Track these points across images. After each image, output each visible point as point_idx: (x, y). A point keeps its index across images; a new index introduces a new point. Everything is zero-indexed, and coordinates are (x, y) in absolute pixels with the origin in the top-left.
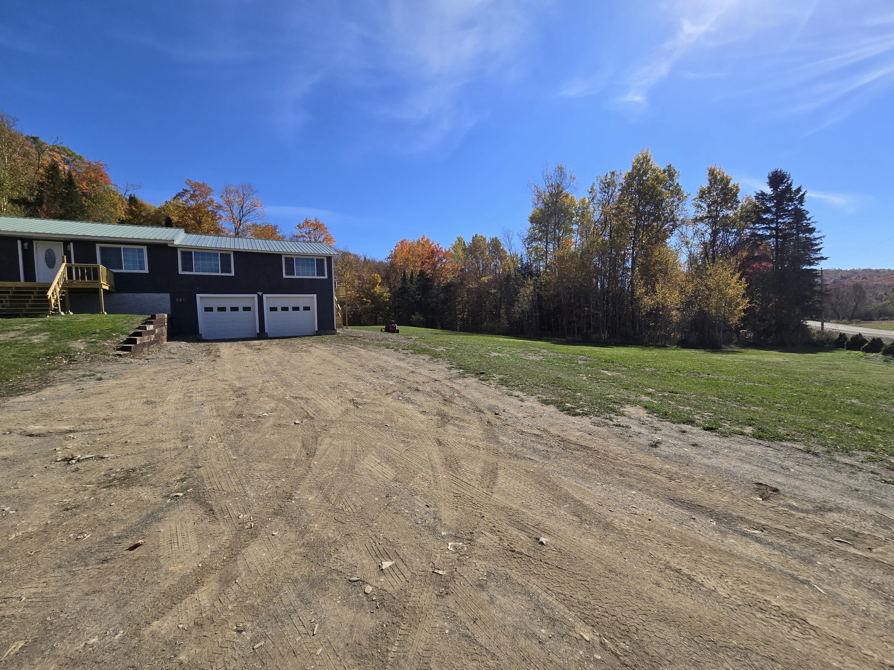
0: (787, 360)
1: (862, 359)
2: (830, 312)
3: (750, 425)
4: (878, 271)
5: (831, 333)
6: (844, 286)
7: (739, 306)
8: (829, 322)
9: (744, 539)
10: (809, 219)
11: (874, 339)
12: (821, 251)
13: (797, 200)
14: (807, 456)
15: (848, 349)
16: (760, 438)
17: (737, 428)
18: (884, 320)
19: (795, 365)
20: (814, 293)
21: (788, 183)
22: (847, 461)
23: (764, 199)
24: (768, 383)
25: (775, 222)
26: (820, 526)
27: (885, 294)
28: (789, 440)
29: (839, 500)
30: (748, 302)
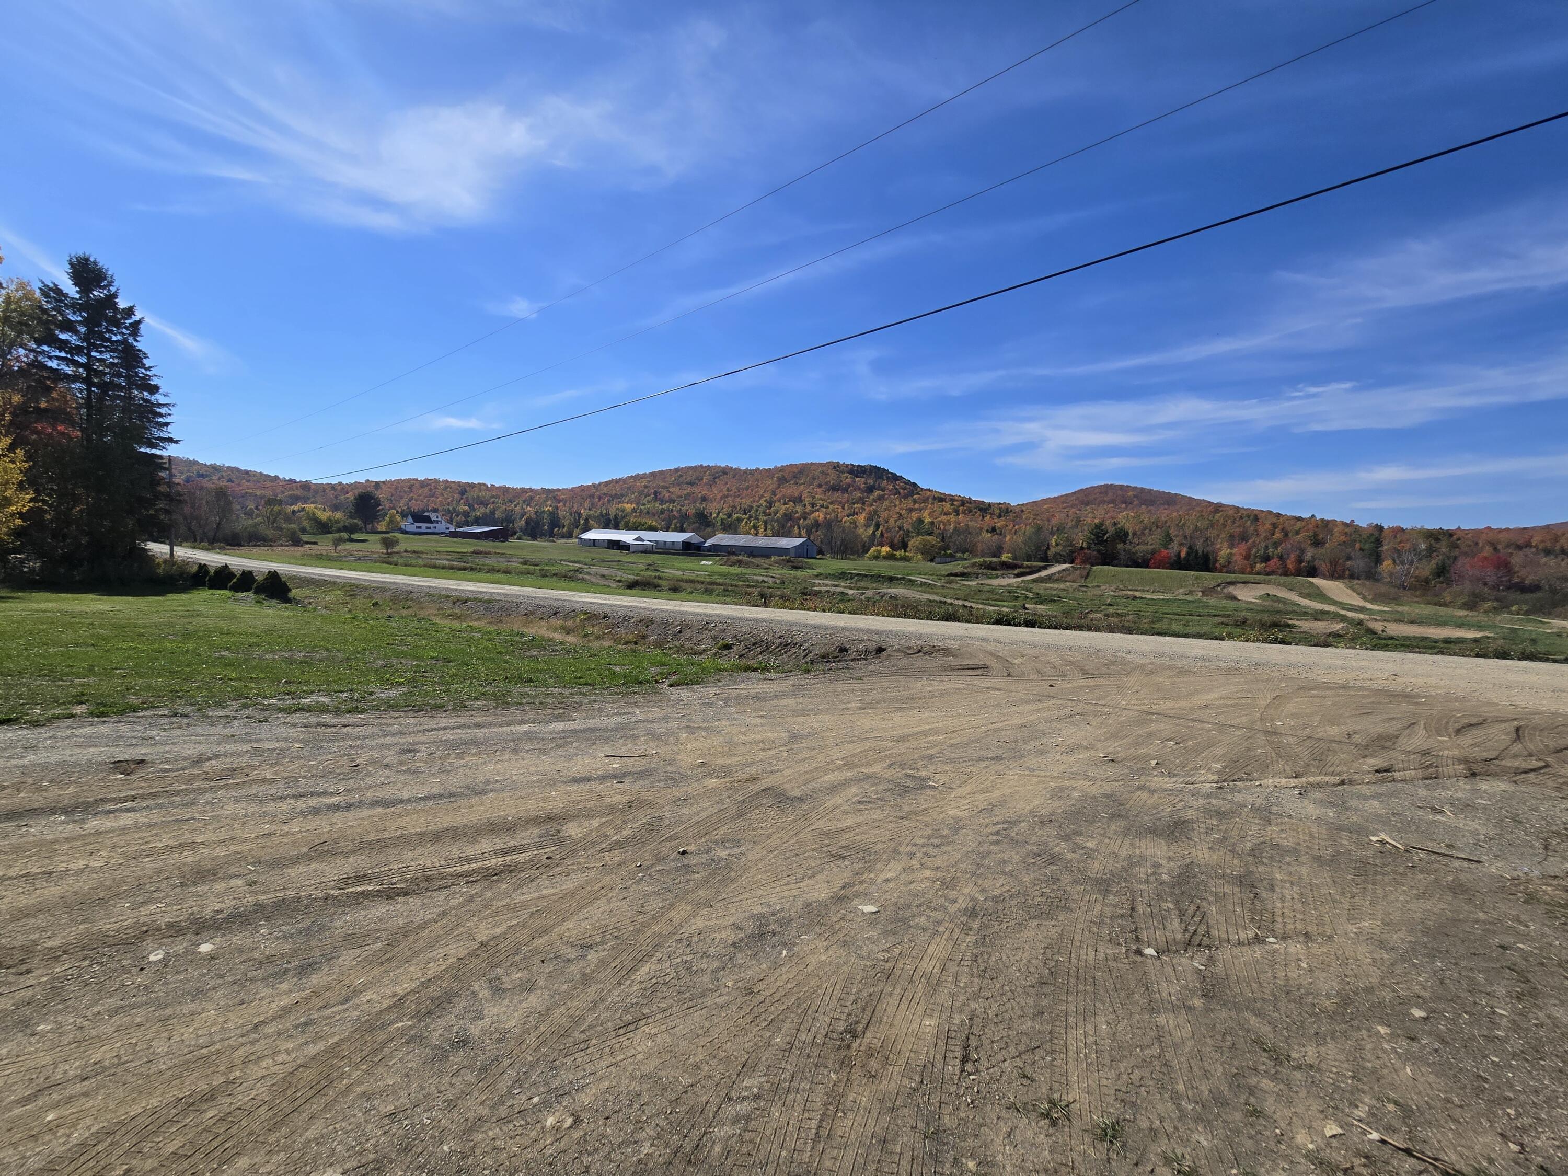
0: (118, 608)
1: (230, 601)
2: (183, 529)
3: (81, 703)
4: (247, 472)
5: (186, 563)
6: (202, 488)
7: (11, 505)
8: (181, 545)
9: (111, 815)
10: (149, 369)
11: (244, 572)
12: (170, 428)
13: (126, 328)
14: (174, 719)
15: (211, 588)
16: (103, 714)
17: (58, 711)
18: (255, 546)
19: (132, 614)
20: (158, 496)
21: (109, 291)
22: (221, 714)
23: (61, 301)
24: (93, 645)
25: (86, 354)
26: (198, 775)
27: (257, 508)
28: (146, 709)
29: (216, 749)
30: (31, 500)
